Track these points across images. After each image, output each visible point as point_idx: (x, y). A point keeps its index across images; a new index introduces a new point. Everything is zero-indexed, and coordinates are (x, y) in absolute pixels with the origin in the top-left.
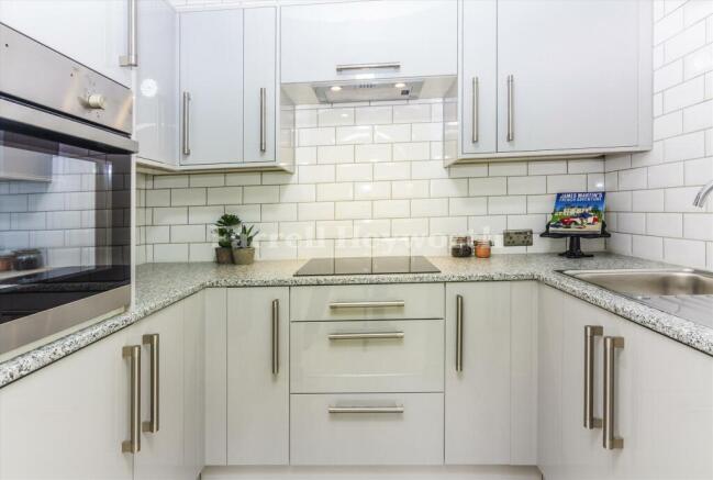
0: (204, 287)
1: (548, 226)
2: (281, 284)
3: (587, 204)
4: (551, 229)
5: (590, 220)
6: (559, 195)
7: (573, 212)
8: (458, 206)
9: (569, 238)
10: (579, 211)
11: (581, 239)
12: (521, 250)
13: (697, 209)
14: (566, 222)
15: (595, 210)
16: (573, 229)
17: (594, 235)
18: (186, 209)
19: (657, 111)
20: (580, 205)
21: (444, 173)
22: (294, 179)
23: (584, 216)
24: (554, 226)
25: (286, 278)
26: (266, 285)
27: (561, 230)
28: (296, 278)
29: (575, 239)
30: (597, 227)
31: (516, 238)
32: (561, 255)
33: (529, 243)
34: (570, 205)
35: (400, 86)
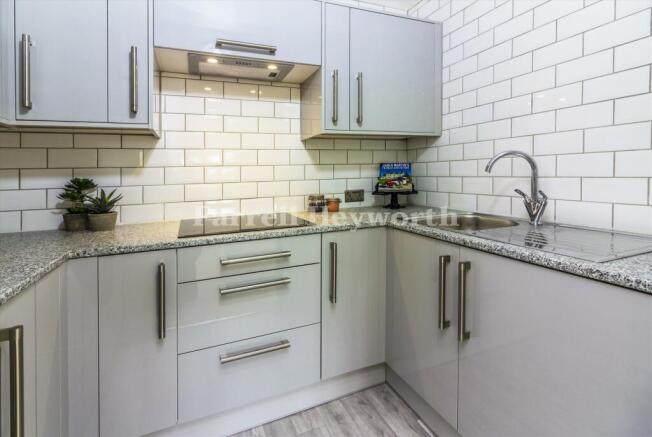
0: (67, 259)
1: (377, 187)
2: (166, 247)
3: (401, 171)
4: (380, 189)
5: (405, 182)
6: (381, 165)
7: (392, 176)
8: (312, 171)
9: (390, 196)
10: (397, 176)
11: (399, 196)
12: (356, 204)
13: (487, 174)
14: (389, 183)
15: (407, 175)
16: (395, 188)
17: (407, 193)
18: (17, 171)
19: (445, 110)
20: (397, 171)
21: (302, 146)
22: (160, 143)
23: (400, 179)
24: (382, 187)
25: (172, 241)
26: (149, 249)
27: (387, 189)
28: (183, 240)
29: (394, 195)
30: (409, 187)
31: (355, 196)
32: (386, 207)
33: (362, 200)
34: (390, 171)
35: (273, 68)
